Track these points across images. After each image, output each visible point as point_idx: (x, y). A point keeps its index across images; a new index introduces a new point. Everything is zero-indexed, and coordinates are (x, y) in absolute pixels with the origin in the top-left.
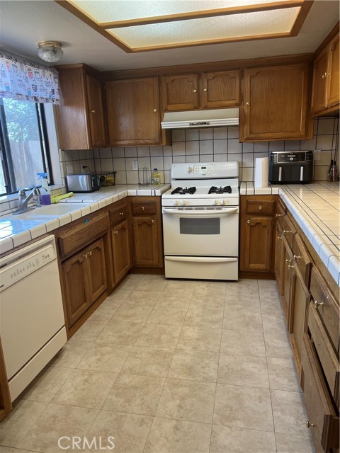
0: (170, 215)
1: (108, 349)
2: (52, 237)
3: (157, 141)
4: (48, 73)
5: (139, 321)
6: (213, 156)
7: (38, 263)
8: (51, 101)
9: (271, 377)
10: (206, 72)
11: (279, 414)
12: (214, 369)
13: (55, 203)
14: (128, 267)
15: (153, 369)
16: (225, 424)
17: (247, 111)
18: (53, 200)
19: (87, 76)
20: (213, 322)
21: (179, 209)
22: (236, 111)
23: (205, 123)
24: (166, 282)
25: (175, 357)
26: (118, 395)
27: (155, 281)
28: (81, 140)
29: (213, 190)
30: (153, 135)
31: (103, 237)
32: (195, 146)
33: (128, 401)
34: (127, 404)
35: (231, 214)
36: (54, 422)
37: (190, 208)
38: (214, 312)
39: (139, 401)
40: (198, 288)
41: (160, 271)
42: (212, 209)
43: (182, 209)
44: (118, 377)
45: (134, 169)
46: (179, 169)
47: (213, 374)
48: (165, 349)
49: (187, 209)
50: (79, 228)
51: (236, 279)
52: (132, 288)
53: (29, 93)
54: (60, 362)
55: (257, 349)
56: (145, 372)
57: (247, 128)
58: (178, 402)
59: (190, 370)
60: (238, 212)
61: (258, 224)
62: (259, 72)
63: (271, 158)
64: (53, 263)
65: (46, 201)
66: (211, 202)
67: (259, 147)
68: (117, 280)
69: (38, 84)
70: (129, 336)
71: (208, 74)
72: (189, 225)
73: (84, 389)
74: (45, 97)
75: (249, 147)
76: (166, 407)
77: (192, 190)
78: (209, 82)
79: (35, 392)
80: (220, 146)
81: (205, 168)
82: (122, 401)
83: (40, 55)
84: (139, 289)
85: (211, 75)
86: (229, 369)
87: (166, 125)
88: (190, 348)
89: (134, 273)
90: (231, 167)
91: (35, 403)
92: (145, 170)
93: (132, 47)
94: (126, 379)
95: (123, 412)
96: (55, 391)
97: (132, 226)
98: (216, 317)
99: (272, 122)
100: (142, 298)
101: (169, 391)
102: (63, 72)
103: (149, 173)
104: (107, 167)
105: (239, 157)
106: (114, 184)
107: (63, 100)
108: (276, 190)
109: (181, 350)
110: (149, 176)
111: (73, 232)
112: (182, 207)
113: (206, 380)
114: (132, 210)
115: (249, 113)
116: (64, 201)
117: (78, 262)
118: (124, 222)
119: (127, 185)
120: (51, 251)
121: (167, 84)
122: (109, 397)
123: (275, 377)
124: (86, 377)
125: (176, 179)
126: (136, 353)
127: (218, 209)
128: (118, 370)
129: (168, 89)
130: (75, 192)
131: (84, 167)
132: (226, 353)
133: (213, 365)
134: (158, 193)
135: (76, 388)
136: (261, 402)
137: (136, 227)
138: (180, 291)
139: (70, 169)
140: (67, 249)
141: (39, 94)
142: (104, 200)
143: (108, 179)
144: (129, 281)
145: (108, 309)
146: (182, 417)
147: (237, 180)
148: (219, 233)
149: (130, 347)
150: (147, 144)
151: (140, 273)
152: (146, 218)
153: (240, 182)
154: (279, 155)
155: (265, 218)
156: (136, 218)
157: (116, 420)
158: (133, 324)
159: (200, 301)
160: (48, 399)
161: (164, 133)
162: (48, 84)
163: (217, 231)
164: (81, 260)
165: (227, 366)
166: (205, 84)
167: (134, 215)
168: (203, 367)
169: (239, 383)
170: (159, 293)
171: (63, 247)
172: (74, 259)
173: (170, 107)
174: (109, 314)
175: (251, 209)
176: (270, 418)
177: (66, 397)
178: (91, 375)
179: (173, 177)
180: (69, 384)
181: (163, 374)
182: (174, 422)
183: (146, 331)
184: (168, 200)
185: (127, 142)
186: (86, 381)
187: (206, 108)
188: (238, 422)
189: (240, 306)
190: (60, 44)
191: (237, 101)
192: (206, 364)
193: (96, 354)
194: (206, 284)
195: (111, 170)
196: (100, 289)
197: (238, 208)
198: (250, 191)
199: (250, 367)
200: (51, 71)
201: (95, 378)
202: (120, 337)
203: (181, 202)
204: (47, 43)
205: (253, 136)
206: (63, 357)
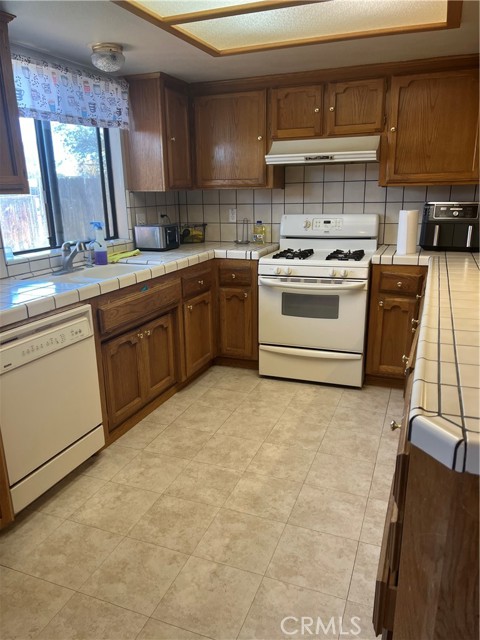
0: (269, 287)
1: (157, 461)
2: (88, 307)
3: (261, 181)
4: (113, 86)
5: (207, 429)
6: (343, 206)
7: (63, 339)
8: (115, 124)
9: (366, 525)
10: (335, 82)
11: (362, 576)
12: (289, 504)
13: (113, 263)
14: (209, 355)
15: (206, 494)
16: (282, 578)
17: (391, 139)
18: (110, 258)
19: (166, 90)
20: (307, 441)
21: (282, 280)
22: (375, 140)
23: (327, 157)
24: (259, 380)
25: (241, 482)
26: (152, 522)
27: (244, 378)
28: (155, 179)
29: (335, 255)
30: (257, 173)
31: (172, 311)
32: (318, 189)
33: (163, 531)
34: (160, 534)
35: (356, 291)
36: (65, 543)
37: (297, 278)
38: (314, 428)
39: (177, 533)
40: (301, 392)
41: (252, 364)
42: (329, 282)
43: (285, 280)
44: (159, 499)
45: (231, 221)
46: (292, 223)
47: (286, 511)
48: (231, 470)
49: (293, 281)
50: (129, 298)
51: (359, 385)
52: (212, 384)
53: (84, 113)
54: (93, 471)
55: (358, 486)
56: (195, 497)
57: (390, 166)
58: (227, 541)
59: (255, 501)
60: (366, 288)
61: (395, 307)
62: (411, 82)
63: (426, 212)
64: (87, 342)
65: (100, 259)
66: (328, 273)
67: (411, 195)
68: (190, 372)
69: (98, 101)
70: (189, 447)
71: (338, 85)
72: (294, 304)
73: (113, 508)
74: (107, 119)
75: (395, 193)
76: (210, 545)
77: (306, 254)
78: (339, 96)
79: (52, 504)
80: (354, 191)
81: (329, 222)
82: (155, 529)
83: (94, 63)
84: (221, 387)
85: (341, 87)
86: (309, 508)
87: (272, 159)
88: (264, 472)
89: (220, 365)
90: (367, 223)
91: (50, 518)
92: (245, 222)
93: (220, 48)
94: (169, 503)
95: (152, 543)
96: (77, 506)
97: (219, 300)
98: (315, 434)
99: (429, 157)
100: (221, 398)
101: (220, 526)
102: (135, 84)
103: (251, 227)
104: (196, 216)
105: (380, 209)
106: (203, 241)
107: (133, 123)
108: (425, 259)
109: (253, 473)
110: (251, 231)
111: (120, 302)
112: (287, 277)
113: (274, 517)
114: (220, 278)
115: (394, 142)
116: (124, 260)
117: (129, 342)
118: (206, 294)
119: (221, 243)
120: (86, 326)
121: (279, 100)
122: (141, 523)
123: (371, 526)
124: (120, 493)
125: (288, 238)
126: (191, 470)
127: (336, 283)
128: (161, 490)
129: (279, 108)
130: (141, 250)
131: (162, 216)
132: (313, 486)
133: (290, 499)
134: (255, 255)
135: (103, 505)
136: (340, 557)
137: (224, 302)
138: (275, 395)
139: (141, 217)
140: (110, 324)
141: (98, 115)
142: (174, 263)
143: (194, 233)
144: (210, 375)
145: (173, 408)
146: (226, 561)
147: (375, 241)
148: (337, 317)
149: (186, 462)
150: (248, 186)
151: (228, 366)
152: (238, 290)
153: (379, 246)
154: (438, 207)
155: (406, 300)
156: (224, 289)
157: (141, 552)
158: (199, 432)
159: (299, 411)
160: (66, 515)
161: (271, 170)
162: (112, 101)
163: (334, 314)
164: (134, 340)
165: (308, 503)
166: (333, 99)
167: (223, 285)
168: (275, 500)
169: (317, 527)
170: (246, 395)
171: (104, 322)
172: (123, 339)
173: (280, 133)
174: (171, 415)
175: (386, 285)
176: (347, 580)
177: (89, 514)
178: (126, 491)
179: (282, 233)
180: (96, 500)
181: (218, 503)
182: (214, 566)
183: (212, 444)
184: (268, 266)
185: (220, 182)
186: (118, 498)
187: (333, 135)
188: (300, 578)
189: (352, 423)
190: (121, 47)
191: (378, 125)
192: (280, 497)
193: (140, 466)
194: (314, 388)
195: (200, 221)
196: (164, 381)
197: (366, 282)
198: (386, 259)
199: (340, 508)
200: (118, 83)
201: (130, 496)
202: (177, 447)
203: (285, 270)
204: (104, 45)
205: (398, 177)
206: (98, 465)
